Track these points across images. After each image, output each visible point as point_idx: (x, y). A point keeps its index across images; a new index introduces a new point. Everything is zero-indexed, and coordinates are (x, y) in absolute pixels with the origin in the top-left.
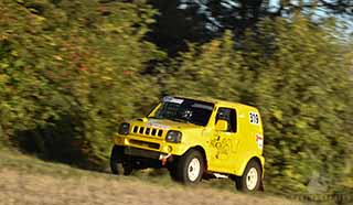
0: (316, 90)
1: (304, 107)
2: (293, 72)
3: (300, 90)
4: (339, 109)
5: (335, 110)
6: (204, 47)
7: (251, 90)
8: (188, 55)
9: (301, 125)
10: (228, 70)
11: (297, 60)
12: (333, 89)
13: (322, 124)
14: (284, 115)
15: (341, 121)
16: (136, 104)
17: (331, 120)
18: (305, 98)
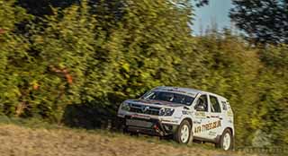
0: (157, 47)
1: (147, 61)
2: (138, 31)
3: (144, 46)
4: (176, 62)
5: (172, 63)
6: (65, 11)
7: (104, 47)
8: (53, 18)
9: (145, 75)
10: (86, 30)
11: (142, 22)
12: (172, 46)
13: (162, 74)
14: (130, 68)
15: (177, 73)
16: (9, 58)
17: (170, 72)
18: (149, 54)
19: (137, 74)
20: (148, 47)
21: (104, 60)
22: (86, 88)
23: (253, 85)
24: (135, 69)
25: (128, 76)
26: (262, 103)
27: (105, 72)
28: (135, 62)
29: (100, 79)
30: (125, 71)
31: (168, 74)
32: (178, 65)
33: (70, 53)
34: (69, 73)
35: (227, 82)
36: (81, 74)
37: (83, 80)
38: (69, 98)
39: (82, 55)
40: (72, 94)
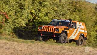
19: (38, 14)
20: (42, 3)
21: (23, 9)
22: (15, 20)
23: (91, 18)
24: (37, 12)
25: (34, 15)
26: (95, 25)
27: (23, 14)
28: (37, 9)
29: (21, 16)
30: (33, 13)
31: (51, 14)
32: (56, 10)
33: (8, 6)
34: (6, 14)
35: (79, 17)
36: (12, 14)
37: (14, 17)
38: (8, 24)
39: (13, 7)
40: (9, 23)
